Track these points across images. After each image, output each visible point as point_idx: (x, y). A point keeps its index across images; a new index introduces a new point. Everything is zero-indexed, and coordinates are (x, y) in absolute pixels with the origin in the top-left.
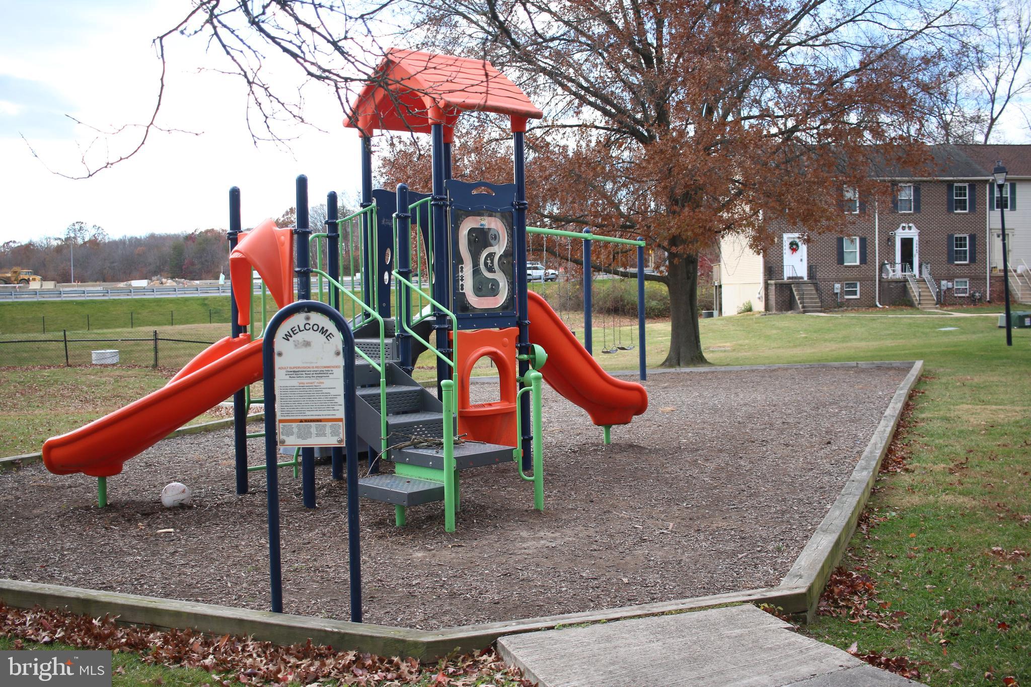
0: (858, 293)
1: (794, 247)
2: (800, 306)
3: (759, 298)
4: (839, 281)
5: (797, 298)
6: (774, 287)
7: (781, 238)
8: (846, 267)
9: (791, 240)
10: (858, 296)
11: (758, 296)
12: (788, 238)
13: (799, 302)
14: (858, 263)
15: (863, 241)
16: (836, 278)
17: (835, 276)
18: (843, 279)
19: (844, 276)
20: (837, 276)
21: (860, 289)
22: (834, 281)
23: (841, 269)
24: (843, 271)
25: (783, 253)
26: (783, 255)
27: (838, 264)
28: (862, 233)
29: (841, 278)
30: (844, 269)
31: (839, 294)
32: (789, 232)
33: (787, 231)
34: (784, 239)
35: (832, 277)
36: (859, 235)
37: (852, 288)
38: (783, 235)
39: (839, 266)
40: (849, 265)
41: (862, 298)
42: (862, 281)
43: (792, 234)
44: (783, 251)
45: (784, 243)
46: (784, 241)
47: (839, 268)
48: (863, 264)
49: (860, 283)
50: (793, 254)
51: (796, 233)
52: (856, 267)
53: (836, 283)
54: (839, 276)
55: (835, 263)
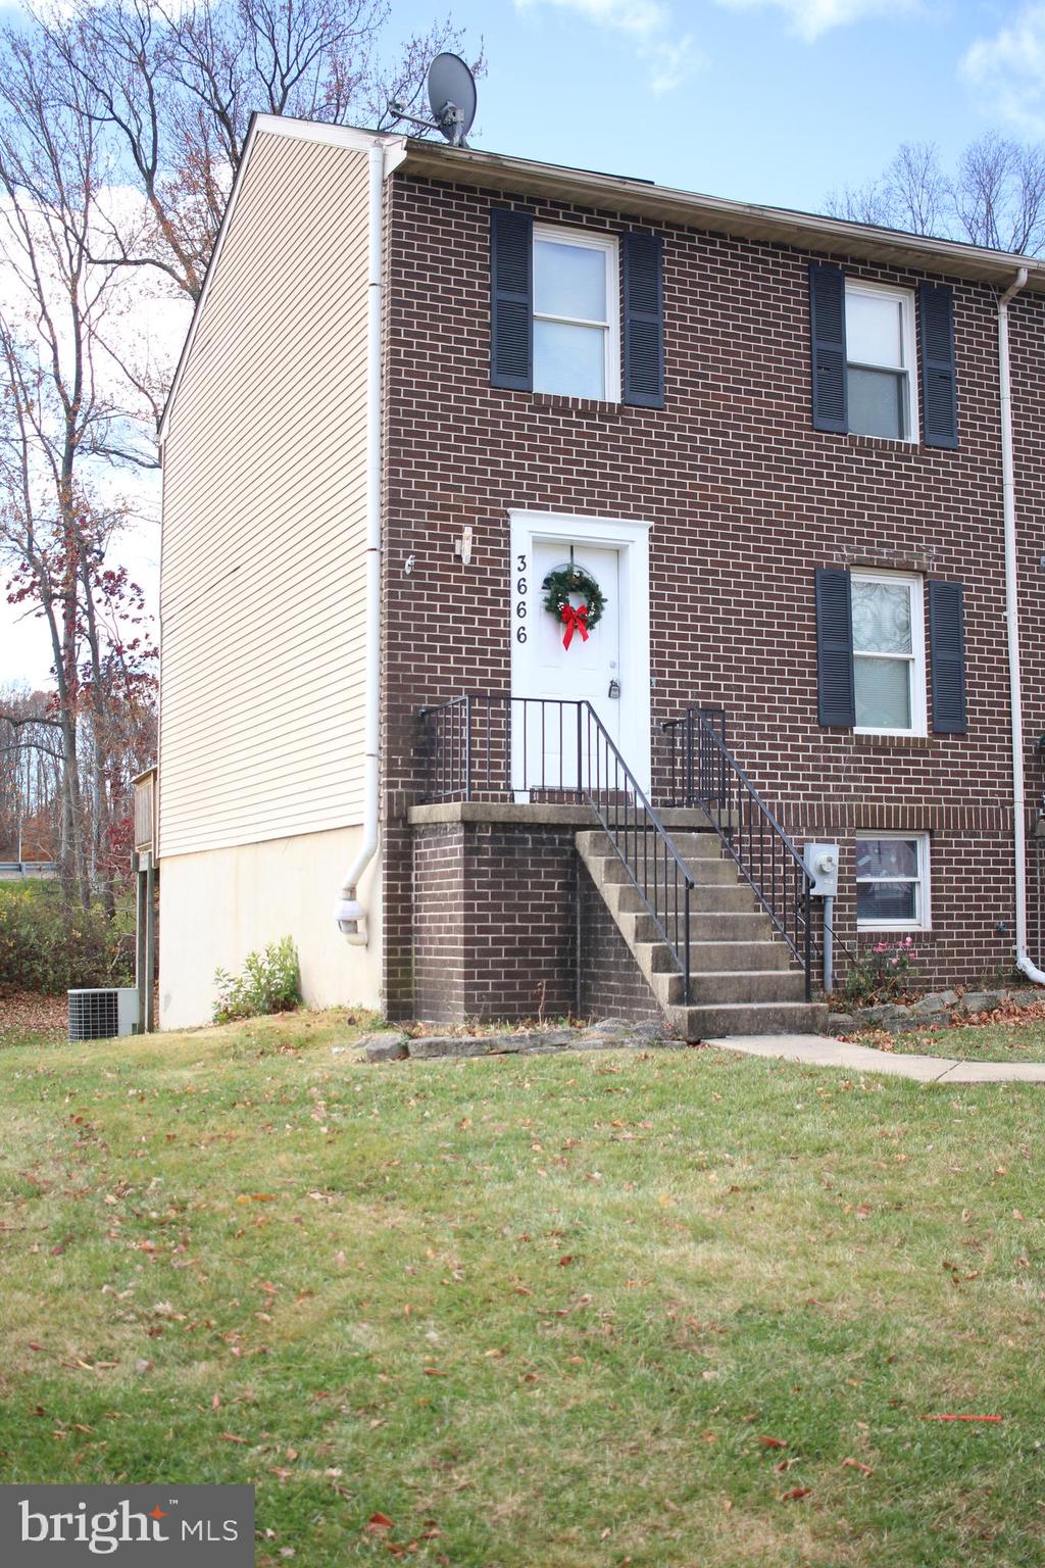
0: (923, 899)
1: (575, 602)
2: (662, 984)
3: (350, 925)
4: (826, 826)
5: (626, 922)
6: (454, 847)
7: (495, 538)
8: (866, 744)
9: (557, 562)
10: (922, 920)
11: (342, 908)
12: (540, 543)
13: (644, 953)
14: (919, 728)
15: (945, 606)
16: (812, 806)
17: (806, 797)
18: (851, 816)
19: (853, 798)
20: (818, 797)
21: (933, 880)
22: (796, 830)
23: (838, 760)
24: (848, 769)
25: (508, 634)
26: (508, 644)
27: (823, 728)
28: (937, 559)
29: (835, 807)
30: (852, 760)
31: (830, 906)
32: (546, 508)
33: (533, 497)
34: (515, 551)
35: (788, 805)
36: (923, 568)
37: (886, 875)
38: (507, 524)
39: (826, 740)
40: (876, 738)
41: (947, 935)
42: (947, 835)
43: (573, 519)
44: (508, 624)
45: (515, 576)
46: (515, 563)
47: (827, 750)
48: (945, 735)
49: (932, 844)
50: (567, 646)
51: (597, 517)
52: (915, 753)
53: (808, 841)
54: (828, 798)
55: (807, 720)
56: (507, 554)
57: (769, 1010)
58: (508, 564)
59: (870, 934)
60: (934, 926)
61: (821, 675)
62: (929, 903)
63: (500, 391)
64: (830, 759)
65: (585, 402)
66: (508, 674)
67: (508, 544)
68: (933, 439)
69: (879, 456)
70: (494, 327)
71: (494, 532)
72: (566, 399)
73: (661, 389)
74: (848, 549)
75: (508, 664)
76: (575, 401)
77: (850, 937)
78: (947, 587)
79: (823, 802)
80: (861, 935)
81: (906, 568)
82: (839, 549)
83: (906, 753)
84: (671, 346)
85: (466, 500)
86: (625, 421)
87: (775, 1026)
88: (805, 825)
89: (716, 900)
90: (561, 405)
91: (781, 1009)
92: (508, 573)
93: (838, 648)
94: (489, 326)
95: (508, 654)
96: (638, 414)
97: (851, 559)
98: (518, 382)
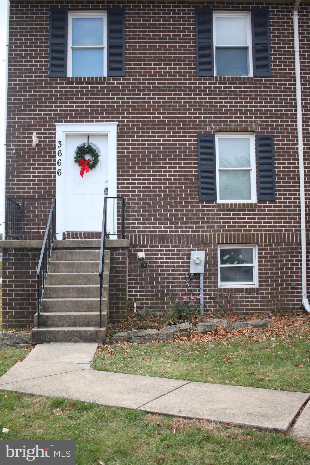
0: (256, 274)
1: (88, 157)
8: (222, 208)
9: (79, 142)
10: (255, 284)
12: (68, 136)
14: (254, 200)
15: (264, 145)
16: (195, 235)
17: (192, 231)
18: (215, 239)
19: (216, 231)
20: (199, 231)
21: (259, 265)
22: (187, 245)
23: (209, 215)
24: (214, 219)
25: (54, 172)
26: (54, 176)
27: (201, 201)
28: (260, 125)
29: (207, 236)
30: (216, 215)
31: (202, 277)
32: (72, 122)
33: (67, 118)
34: (58, 140)
35: (183, 235)
36: (253, 130)
37: (238, 263)
38: (55, 130)
39: (202, 207)
40: (227, 205)
41: (265, 289)
42: (265, 245)
43: (83, 125)
44: (55, 169)
45: (57, 149)
46: (58, 144)
47: (203, 211)
48: (265, 202)
49: (259, 249)
50: (82, 175)
51: (94, 123)
52: (248, 210)
53: (193, 250)
54: (203, 231)
55: (194, 199)
56: (55, 141)
57: (73, 331)
58: (55, 145)
59: (224, 289)
60: (260, 285)
61: (200, 179)
62: (258, 275)
63: (52, 78)
64: (205, 215)
65: (89, 78)
66: (55, 188)
67: (55, 137)
68: (259, 74)
69: (230, 84)
70: (50, 54)
71: (49, 133)
72: (80, 78)
73: (123, 68)
74: (214, 125)
75: (55, 184)
76: (85, 78)
77: (214, 290)
78: (265, 137)
79: (201, 233)
80: (220, 290)
81: (245, 131)
82: (210, 125)
83: (244, 210)
84: (129, 50)
85: (38, 122)
86: (107, 83)
87: (76, 338)
88: (191, 243)
89: (89, 279)
90: (79, 81)
91: (79, 331)
92: (55, 149)
93: (209, 167)
94: (48, 54)
95: (55, 180)
96: (113, 80)
97: (215, 129)
98: (61, 74)
